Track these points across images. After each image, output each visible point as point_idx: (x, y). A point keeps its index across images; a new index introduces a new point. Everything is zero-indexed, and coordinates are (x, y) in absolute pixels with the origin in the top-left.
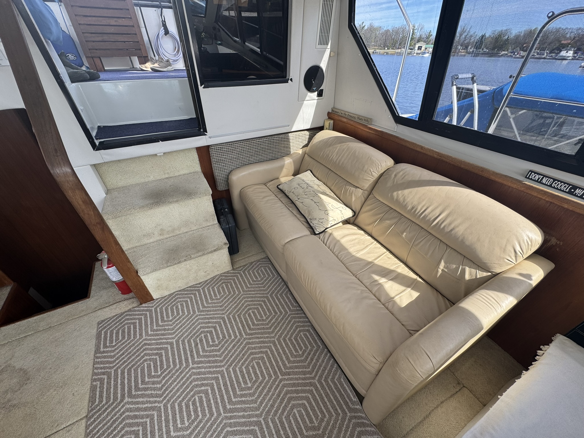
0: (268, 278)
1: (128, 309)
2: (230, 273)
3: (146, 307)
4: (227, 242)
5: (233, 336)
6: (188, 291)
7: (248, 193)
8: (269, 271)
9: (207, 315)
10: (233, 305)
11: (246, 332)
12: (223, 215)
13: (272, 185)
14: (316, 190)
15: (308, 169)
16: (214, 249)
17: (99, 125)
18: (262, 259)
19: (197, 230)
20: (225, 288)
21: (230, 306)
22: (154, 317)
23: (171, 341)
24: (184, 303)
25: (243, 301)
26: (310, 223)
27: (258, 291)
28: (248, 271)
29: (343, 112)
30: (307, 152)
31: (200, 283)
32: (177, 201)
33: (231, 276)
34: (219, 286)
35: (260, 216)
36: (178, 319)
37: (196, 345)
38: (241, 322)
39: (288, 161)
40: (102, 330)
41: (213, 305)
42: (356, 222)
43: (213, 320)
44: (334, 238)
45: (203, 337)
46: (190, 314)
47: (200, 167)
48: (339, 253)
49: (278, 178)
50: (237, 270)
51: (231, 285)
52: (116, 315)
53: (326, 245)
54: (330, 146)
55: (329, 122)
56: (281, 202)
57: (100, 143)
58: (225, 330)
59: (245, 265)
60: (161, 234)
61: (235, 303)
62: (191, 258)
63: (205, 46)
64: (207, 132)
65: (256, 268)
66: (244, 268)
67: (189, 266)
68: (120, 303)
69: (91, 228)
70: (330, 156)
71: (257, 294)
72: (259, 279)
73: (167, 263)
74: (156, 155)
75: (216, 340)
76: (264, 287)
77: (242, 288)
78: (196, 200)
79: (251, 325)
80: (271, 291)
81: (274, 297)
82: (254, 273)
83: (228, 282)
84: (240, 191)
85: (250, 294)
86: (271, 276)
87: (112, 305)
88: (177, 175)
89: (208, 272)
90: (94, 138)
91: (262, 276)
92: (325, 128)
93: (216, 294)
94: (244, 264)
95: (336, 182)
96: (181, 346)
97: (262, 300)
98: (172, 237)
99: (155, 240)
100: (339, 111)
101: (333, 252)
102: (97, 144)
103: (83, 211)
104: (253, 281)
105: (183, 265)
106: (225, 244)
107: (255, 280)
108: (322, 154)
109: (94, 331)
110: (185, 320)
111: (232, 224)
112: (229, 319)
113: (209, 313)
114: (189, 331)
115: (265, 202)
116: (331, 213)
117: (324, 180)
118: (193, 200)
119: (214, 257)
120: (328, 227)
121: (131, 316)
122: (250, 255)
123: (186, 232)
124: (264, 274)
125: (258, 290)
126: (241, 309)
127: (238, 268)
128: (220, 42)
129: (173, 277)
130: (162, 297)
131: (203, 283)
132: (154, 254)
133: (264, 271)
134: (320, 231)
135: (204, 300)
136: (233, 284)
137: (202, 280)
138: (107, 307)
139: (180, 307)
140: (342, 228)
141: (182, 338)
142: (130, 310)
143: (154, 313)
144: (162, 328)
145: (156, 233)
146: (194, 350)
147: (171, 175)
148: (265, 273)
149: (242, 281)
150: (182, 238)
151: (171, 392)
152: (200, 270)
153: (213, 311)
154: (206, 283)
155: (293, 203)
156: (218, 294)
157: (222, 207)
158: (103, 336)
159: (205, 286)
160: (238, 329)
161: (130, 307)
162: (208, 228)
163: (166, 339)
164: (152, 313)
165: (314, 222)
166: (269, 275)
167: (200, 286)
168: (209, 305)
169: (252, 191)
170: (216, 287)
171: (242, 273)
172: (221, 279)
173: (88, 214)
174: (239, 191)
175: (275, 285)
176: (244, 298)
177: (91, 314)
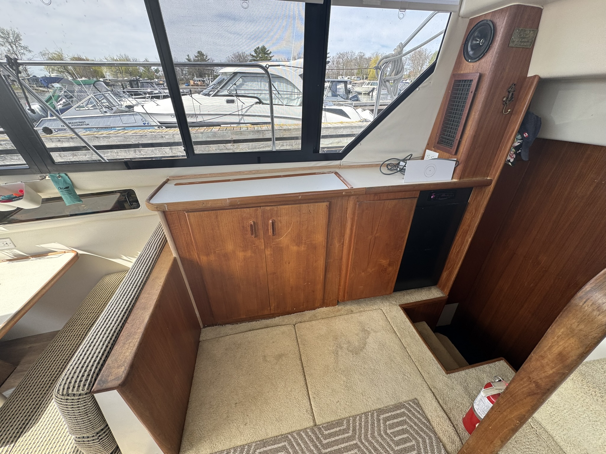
40: (406, 408)
121: (430, 446)
158: (399, 412)
161: (445, 441)
177: (425, 386)
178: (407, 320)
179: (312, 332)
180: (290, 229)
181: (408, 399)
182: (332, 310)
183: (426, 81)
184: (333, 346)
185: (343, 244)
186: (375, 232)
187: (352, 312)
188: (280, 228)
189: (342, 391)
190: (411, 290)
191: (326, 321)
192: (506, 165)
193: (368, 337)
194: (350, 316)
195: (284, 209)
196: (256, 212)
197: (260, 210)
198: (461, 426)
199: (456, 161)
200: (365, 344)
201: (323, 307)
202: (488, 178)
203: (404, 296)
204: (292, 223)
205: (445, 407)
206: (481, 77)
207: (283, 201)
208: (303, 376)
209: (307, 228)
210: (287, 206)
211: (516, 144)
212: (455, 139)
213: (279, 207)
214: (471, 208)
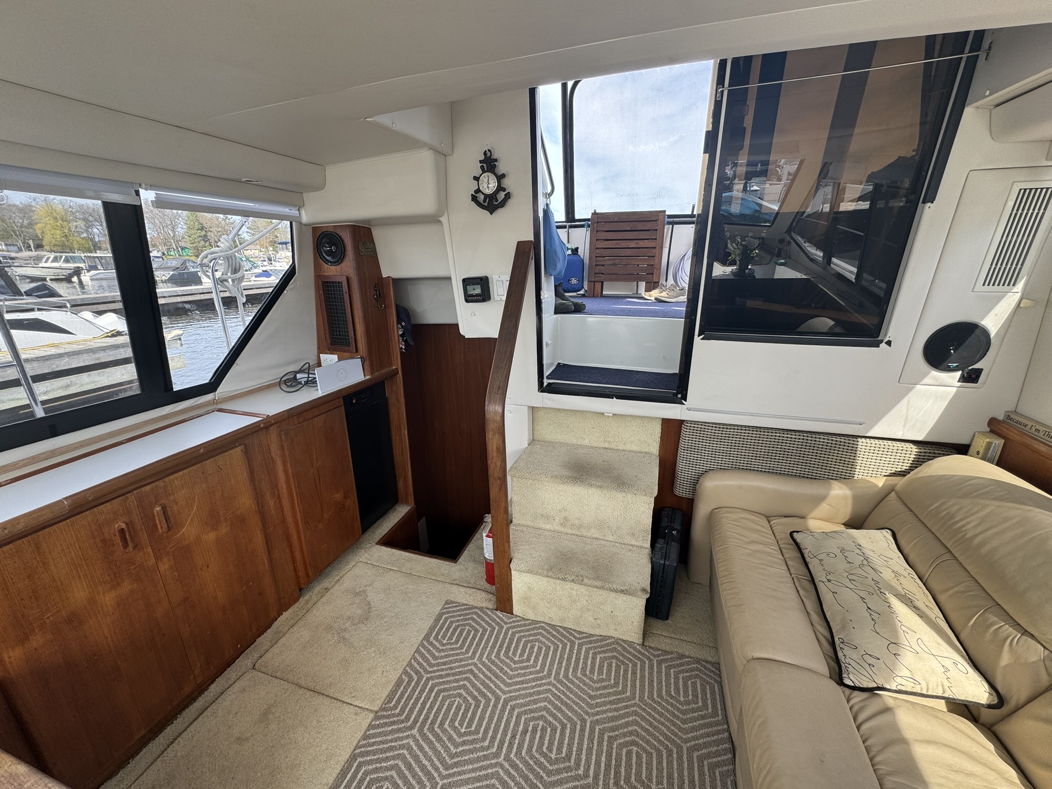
0: (699, 709)
1: (481, 605)
2: (635, 649)
3: (499, 617)
4: (649, 589)
5: (582, 768)
6: (558, 632)
7: (724, 520)
8: (708, 695)
9: (565, 694)
10: (610, 710)
11: (607, 782)
12: (664, 538)
13: (783, 526)
14: (885, 581)
15: (887, 526)
16: (622, 588)
17: (560, 362)
18: (707, 662)
19: (612, 544)
20: (614, 669)
21: (604, 708)
22: (500, 640)
23: (500, 694)
24: (544, 649)
25: (631, 719)
26: (838, 649)
27: (668, 720)
28: (668, 668)
29: (1041, 429)
30: (897, 488)
31: (580, 633)
32: (601, 487)
33: (634, 656)
34: (606, 658)
35: (727, 573)
36: (524, 668)
37: (525, 732)
38: (609, 755)
39: (839, 492)
40: (444, 613)
41: (581, 685)
42: (1000, 729)
43: (567, 712)
44: (894, 727)
45: (540, 727)
46: (543, 672)
47: (658, 448)
48: (890, 774)
49: (803, 517)
50: (649, 652)
51: (626, 671)
52: (466, 605)
53: (858, 728)
54: (966, 496)
55: (988, 440)
56: (786, 568)
57: (549, 384)
58: (576, 745)
59: (666, 652)
60: (562, 524)
61: (616, 710)
62: (581, 583)
63: (754, 267)
64: (686, 401)
65: (687, 672)
66: (664, 655)
67: (575, 593)
68: (478, 591)
69: (491, 480)
70: (957, 519)
71: (663, 724)
72: (682, 699)
73: (548, 570)
74: (603, 414)
75: (555, 751)
76: (685, 722)
77: (642, 691)
78: (629, 496)
79: (623, 778)
80: (693, 743)
81: (695, 760)
82: (677, 678)
83: (623, 663)
84: (713, 510)
85: (649, 714)
86: (710, 710)
87: (469, 587)
88: (621, 448)
89: (599, 622)
90: (545, 377)
91: (691, 697)
92: (972, 450)
93: (594, 670)
94: (668, 649)
95: (956, 589)
96: (507, 713)
97: (668, 746)
98: (574, 535)
99: (552, 529)
100: (1030, 424)
101: (871, 759)
102: (545, 384)
103: (492, 458)
104: (668, 693)
105: (568, 585)
106: (644, 590)
107: (673, 693)
108: (935, 506)
109: (438, 609)
110: (531, 677)
111: (672, 561)
112: (592, 731)
113: (568, 693)
114: (527, 700)
115: (749, 551)
116: (907, 658)
117: (921, 569)
118: (624, 494)
119: (617, 602)
120: (888, 687)
121: (479, 618)
122: (685, 638)
123: (596, 539)
124: (695, 696)
125: (669, 718)
126: (620, 731)
127: (653, 648)
128: (783, 261)
129: (548, 596)
130: (523, 618)
131: (584, 635)
132: (541, 548)
133: (699, 690)
134: (858, 684)
135: (572, 666)
136: (630, 672)
137: (586, 630)
138: (464, 586)
139: (535, 650)
140: (936, 717)
141: (515, 702)
142: (481, 609)
143: (503, 634)
144: (500, 664)
145: (557, 520)
146: (518, 737)
147: (613, 446)
148: (700, 696)
149: (647, 679)
150: (586, 544)
151: (460, 774)
152: (588, 610)
153: (576, 695)
154: (588, 638)
155: (813, 581)
156: (596, 672)
157: (669, 524)
158: (442, 621)
159: (586, 643)
160: (598, 763)
161: (485, 605)
162: (631, 547)
163: (496, 685)
164: (501, 633)
165: (848, 651)
166: (705, 706)
167: (578, 636)
168: (575, 680)
169: (733, 521)
170: (601, 657)
171: (655, 664)
172: (615, 649)
173: (496, 464)
174: (710, 509)
175: (708, 735)
176: (636, 713)
177: (447, 585)
178: (394, 550)
179: (291, 649)
180: (195, 508)
181: (441, 606)
182: (297, 608)
183: (292, 284)
184: (333, 637)
185: (279, 498)
186: (315, 462)
187: (327, 589)
188: (176, 512)
189: (379, 660)
190: (377, 523)
191: (300, 623)
192: (401, 353)
193: (367, 596)
194: (328, 595)
195: (176, 479)
196: (125, 504)
197: (132, 497)
198: (488, 586)
199: (361, 358)
200: (369, 604)
201: (282, 614)
202: (394, 368)
203: (374, 533)
204: (197, 497)
205: (470, 586)
206: (348, 279)
207: (169, 468)
208: (321, 696)
209: (222, 495)
210: (181, 473)
211: (401, 333)
212: (350, 337)
213: (166, 479)
214: (392, 401)
